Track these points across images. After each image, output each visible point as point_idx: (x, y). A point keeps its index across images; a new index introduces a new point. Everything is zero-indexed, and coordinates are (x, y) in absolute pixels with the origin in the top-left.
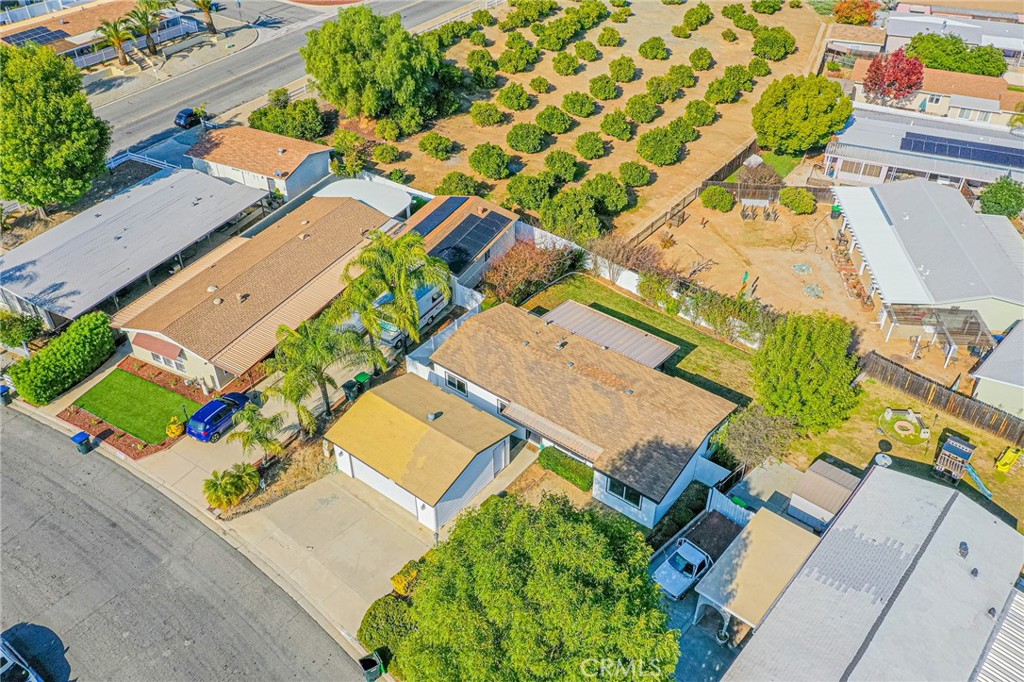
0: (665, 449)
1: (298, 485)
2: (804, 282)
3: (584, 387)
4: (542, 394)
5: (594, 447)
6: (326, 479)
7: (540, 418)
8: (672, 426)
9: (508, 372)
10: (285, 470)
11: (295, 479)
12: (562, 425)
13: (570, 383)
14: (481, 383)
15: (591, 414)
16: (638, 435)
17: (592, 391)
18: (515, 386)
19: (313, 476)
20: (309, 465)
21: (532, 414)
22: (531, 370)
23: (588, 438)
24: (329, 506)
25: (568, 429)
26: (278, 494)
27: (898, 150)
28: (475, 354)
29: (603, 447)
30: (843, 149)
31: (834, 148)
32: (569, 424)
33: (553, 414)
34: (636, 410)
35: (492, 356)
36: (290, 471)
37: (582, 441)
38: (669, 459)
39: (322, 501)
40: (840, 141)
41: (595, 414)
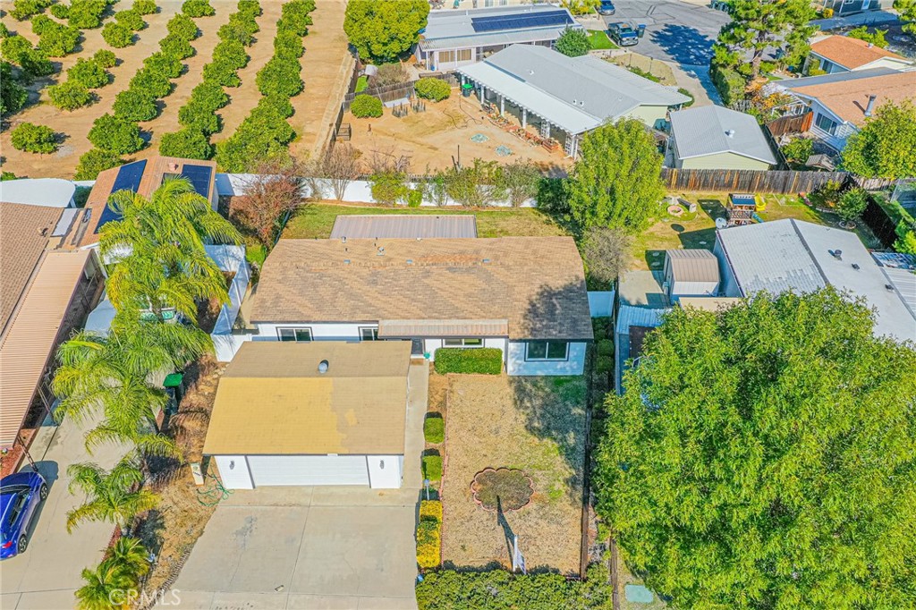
0: (560, 293)
1: (194, 533)
2: (489, 147)
3: (440, 275)
4: (407, 300)
5: (497, 322)
6: (221, 508)
7: (421, 322)
8: (548, 271)
9: (351, 296)
10: (162, 526)
11: (183, 530)
12: (450, 318)
13: (425, 277)
14: (332, 319)
15: (469, 295)
16: (526, 291)
17: (451, 275)
18: (370, 305)
19: (202, 513)
20: (186, 504)
21: (411, 323)
22: (374, 282)
23: (483, 317)
24: (254, 533)
25: (458, 318)
26: (176, 557)
27: (474, 33)
28: (301, 294)
29: (505, 317)
30: (433, 42)
31: (426, 44)
32: (455, 314)
33: (432, 311)
34: (506, 272)
35: (321, 289)
36: (169, 523)
37: (481, 322)
38: (570, 299)
39: (242, 533)
40: (427, 37)
41: (471, 293)
